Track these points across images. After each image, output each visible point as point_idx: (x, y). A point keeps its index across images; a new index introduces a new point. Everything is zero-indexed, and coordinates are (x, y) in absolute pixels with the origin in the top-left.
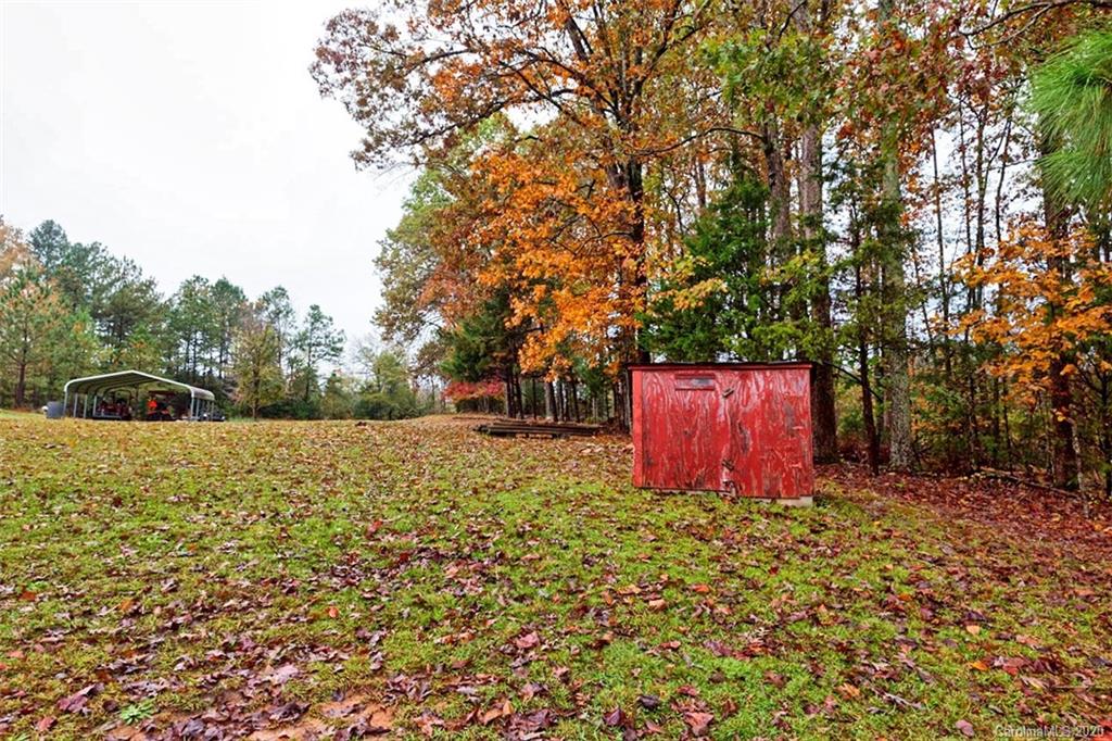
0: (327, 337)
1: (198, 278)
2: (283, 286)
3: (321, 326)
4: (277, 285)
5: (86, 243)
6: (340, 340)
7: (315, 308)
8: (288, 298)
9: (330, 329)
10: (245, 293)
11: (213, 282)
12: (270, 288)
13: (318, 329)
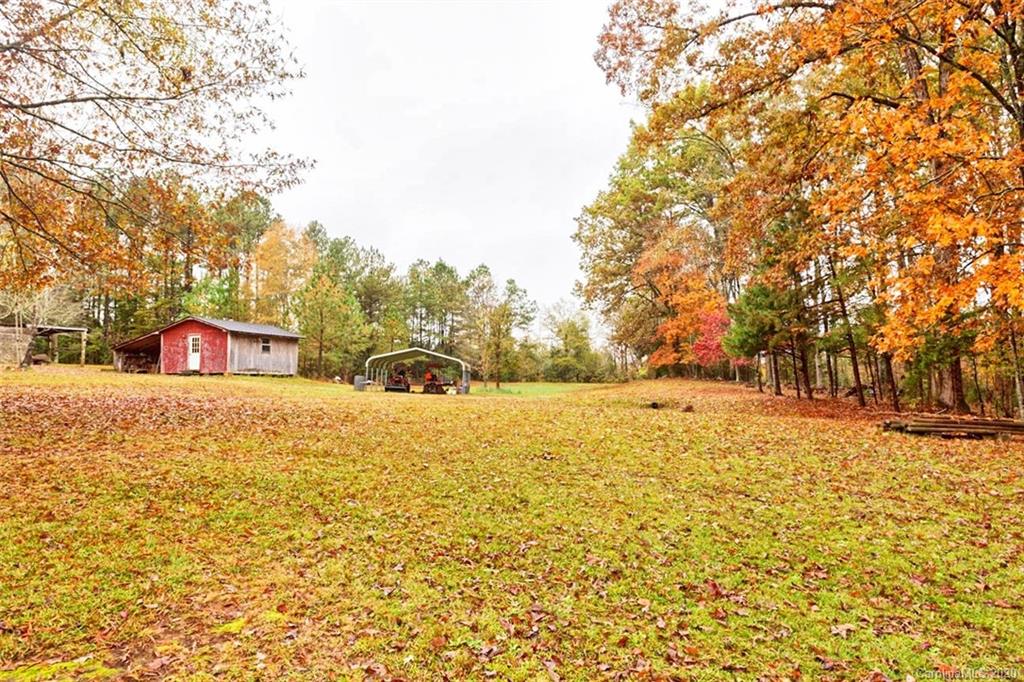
0: (522, 308)
1: (422, 261)
2: (486, 264)
3: (517, 298)
4: (480, 264)
5: (341, 237)
6: (533, 310)
7: (511, 282)
8: (490, 275)
9: (525, 300)
10: (458, 272)
11: (433, 265)
12: (475, 266)
13: (513, 300)
